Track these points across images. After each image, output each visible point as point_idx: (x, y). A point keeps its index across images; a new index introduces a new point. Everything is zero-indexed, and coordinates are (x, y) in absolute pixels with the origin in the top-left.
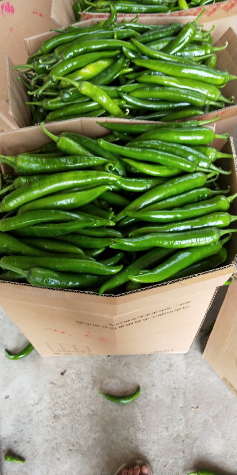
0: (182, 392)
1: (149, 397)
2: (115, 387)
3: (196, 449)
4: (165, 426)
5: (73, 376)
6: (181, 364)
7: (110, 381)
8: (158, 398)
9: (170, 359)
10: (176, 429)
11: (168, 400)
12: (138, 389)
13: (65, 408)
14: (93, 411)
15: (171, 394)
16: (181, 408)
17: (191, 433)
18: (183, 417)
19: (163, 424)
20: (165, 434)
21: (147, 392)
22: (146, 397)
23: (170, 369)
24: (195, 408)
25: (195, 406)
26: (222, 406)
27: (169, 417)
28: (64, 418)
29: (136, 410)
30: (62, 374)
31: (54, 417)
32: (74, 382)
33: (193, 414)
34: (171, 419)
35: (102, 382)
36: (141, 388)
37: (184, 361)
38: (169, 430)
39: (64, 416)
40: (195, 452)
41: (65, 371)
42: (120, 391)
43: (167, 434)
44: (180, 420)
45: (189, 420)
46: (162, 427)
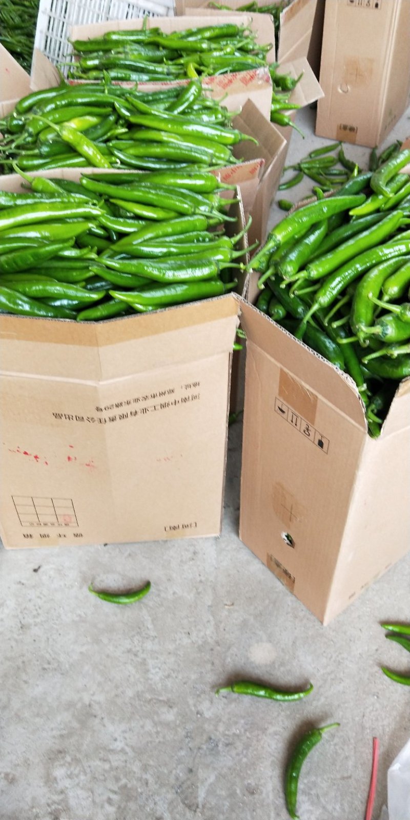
0: (211, 586)
1: (163, 595)
2: (113, 584)
3: (231, 658)
4: (185, 631)
5: (52, 573)
6: (209, 551)
7: (107, 577)
8: (176, 596)
9: (194, 546)
10: (202, 634)
11: (190, 597)
12: (147, 585)
13: (38, 614)
14: (80, 616)
15: (195, 590)
16: (209, 606)
17: (224, 638)
18: (211, 618)
19: (183, 628)
20: (186, 641)
21: (161, 588)
22: (159, 595)
23: (194, 558)
24: (229, 605)
25: (229, 603)
26: (267, 602)
27: (192, 619)
28: (36, 628)
29: (144, 612)
30: (35, 571)
31: (22, 627)
32: (52, 580)
33: (227, 613)
34: (195, 621)
35: (94, 579)
36: (152, 584)
37: (214, 547)
38: (191, 636)
39: (36, 625)
40: (229, 662)
41: (39, 567)
42: (121, 589)
43: (189, 641)
44: (208, 621)
45: (221, 622)
46: (181, 632)
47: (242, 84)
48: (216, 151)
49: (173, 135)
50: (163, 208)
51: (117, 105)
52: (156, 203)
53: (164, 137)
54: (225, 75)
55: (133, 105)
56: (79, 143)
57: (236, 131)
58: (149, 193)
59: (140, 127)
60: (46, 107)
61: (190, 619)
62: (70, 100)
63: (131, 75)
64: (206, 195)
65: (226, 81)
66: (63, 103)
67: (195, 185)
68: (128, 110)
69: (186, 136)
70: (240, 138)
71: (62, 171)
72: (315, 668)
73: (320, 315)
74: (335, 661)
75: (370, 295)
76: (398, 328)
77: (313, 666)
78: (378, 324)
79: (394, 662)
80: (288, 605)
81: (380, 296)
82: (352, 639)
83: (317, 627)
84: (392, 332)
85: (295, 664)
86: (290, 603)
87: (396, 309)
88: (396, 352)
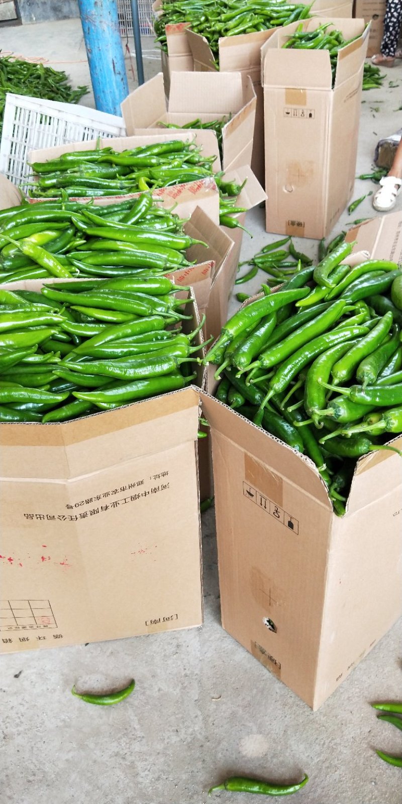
0: (196, 679)
1: (148, 692)
2: (97, 685)
3: (222, 754)
4: (173, 728)
5: (33, 677)
6: (193, 643)
7: (90, 678)
8: (162, 692)
9: (177, 638)
10: (191, 730)
11: (177, 692)
12: (132, 683)
13: (21, 722)
14: (64, 721)
15: (180, 685)
16: (196, 701)
17: (214, 733)
18: (199, 713)
19: (170, 726)
20: (175, 739)
21: (146, 685)
22: (144, 693)
23: (178, 651)
24: (216, 699)
25: (216, 696)
26: (255, 691)
27: (180, 715)
28: (20, 737)
29: (130, 712)
30: (16, 676)
31: (4, 738)
32: (34, 685)
33: (215, 707)
34: (182, 718)
35: (76, 681)
36: (136, 682)
37: (198, 638)
38: (179, 733)
39: (19, 734)
40: (220, 758)
41: (20, 672)
42: (105, 689)
43: (178, 739)
44: (196, 717)
45: (209, 716)
46: (169, 731)
47: (190, 193)
48: (168, 256)
49: (128, 244)
50: (121, 311)
51: (74, 219)
52: (114, 307)
53: (120, 245)
54: (174, 186)
55: (89, 219)
56: (39, 257)
57: (187, 237)
58: (108, 298)
59: (97, 238)
60: (7, 225)
61: (177, 716)
62: (29, 218)
63: (87, 192)
64: (162, 297)
65: (176, 191)
66: (23, 220)
67: (151, 288)
68: (85, 223)
69: (139, 244)
70: (190, 242)
71: (25, 282)
72: (308, 756)
73: (276, 400)
74: (328, 747)
75: (320, 380)
76: (349, 409)
77: (307, 755)
78: (331, 407)
79: (389, 743)
80: (277, 693)
81: (330, 381)
82: (344, 722)
83: (307, 713)
84: (344, 413)
85: (287, 754)
86: (278, 691)
87: (346, 391)
88: (350, 432)
